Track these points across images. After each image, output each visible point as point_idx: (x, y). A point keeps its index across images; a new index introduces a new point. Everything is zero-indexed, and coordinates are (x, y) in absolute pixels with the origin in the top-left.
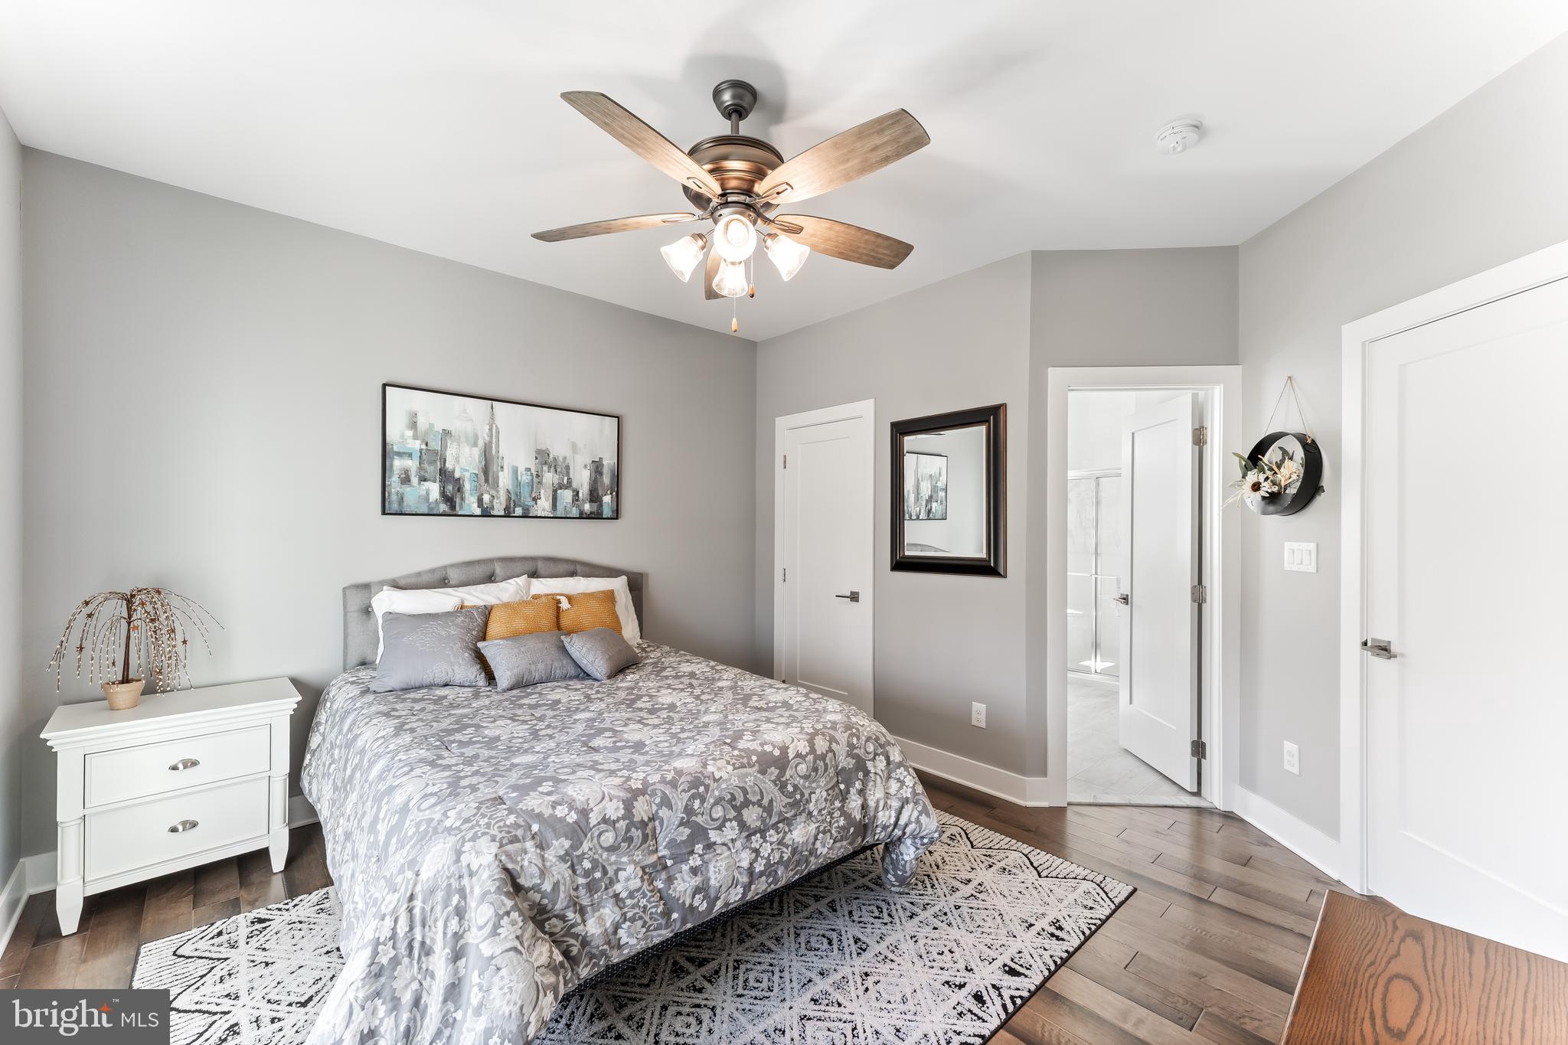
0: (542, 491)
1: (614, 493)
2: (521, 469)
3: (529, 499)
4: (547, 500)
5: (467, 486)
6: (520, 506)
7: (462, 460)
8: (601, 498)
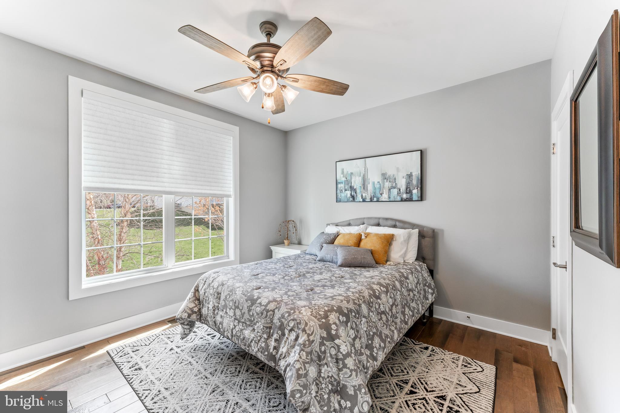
0: (384, 190)
1: (419, 188)
2: (376, 182)
3: (379, 194)
4: (386, 194)
5: (358, 191)
6: (376, 197)
7: (356, 182)
8: (412, 191)
